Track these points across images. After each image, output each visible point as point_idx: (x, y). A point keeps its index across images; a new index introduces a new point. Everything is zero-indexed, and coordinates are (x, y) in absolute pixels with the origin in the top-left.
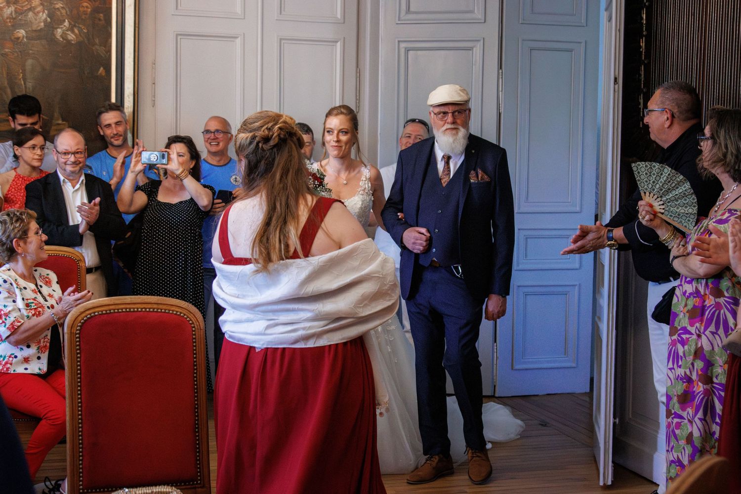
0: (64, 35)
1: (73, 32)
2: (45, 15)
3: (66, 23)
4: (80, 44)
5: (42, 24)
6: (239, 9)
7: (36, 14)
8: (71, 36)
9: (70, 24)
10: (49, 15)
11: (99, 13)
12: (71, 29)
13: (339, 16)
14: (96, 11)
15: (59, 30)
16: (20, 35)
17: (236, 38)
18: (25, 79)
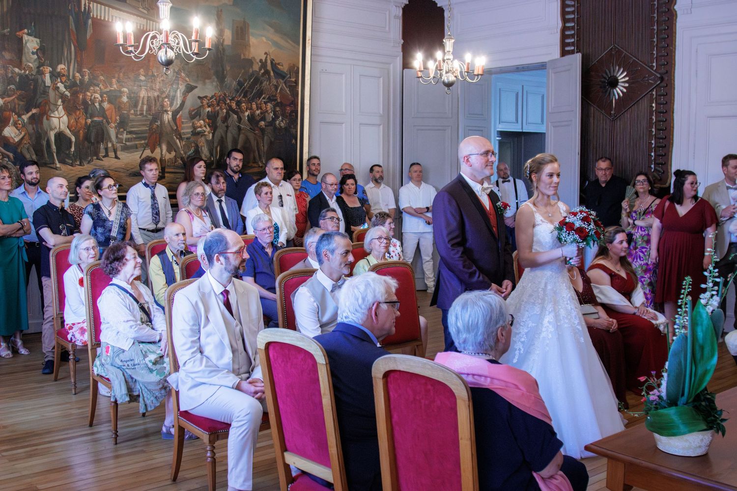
0: (279, 124)
1: (283, 122)
2: (272, 115)
3: (280, 118)
4: (286, 128)
5: (271, 119)
6: (344, 111)
7: (269, 114)
8: (282, 125)
9: (282, 118)
10: (274, 114)
11: (293, 113)
12: (282, 121)
13: (381, 113)
14: (292, 112)
15: (278, 122)
16: (262, 124)
17: (343, 123)
18: (263, 146)
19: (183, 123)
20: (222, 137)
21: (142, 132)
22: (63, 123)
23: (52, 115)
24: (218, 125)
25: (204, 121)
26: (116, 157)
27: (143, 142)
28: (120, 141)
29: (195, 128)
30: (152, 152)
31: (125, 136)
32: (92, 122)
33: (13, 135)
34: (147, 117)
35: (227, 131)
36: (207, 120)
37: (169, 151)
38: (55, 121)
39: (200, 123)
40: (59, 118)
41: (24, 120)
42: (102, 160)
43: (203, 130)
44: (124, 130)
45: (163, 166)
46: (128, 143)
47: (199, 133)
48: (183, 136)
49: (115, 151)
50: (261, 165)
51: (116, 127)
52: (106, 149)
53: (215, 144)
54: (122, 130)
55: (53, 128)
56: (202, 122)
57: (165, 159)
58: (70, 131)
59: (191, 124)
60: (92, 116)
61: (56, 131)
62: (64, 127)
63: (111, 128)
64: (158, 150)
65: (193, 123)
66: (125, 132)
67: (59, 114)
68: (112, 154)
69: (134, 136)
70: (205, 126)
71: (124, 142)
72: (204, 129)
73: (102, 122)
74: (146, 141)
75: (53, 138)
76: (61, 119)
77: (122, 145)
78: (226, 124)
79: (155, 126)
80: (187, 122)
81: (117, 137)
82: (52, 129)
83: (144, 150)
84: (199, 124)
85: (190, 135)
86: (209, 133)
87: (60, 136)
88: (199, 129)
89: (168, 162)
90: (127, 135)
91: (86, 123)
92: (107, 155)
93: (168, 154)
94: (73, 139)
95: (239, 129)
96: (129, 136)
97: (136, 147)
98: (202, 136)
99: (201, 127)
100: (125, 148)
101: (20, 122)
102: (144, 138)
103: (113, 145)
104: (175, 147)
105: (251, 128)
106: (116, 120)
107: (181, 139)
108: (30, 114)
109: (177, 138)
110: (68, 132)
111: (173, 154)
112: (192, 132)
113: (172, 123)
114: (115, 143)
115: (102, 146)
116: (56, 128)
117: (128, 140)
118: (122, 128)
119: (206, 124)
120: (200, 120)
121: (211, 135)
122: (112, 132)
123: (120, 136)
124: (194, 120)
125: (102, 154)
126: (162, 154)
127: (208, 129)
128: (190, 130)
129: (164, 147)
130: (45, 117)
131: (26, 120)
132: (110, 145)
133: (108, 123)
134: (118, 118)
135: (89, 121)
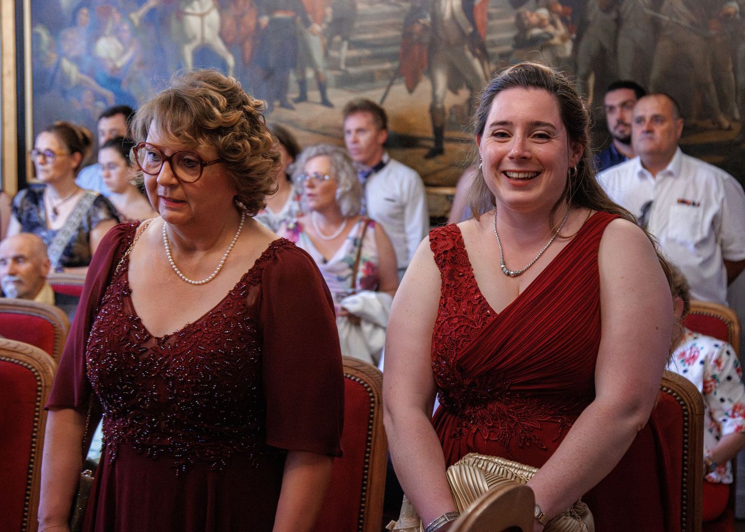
16: (731, 10)
19: (490, 17)
20: (602, 50)
21: (386, 43)
22: (210, 26)
23: (189, 10)
24: (591, 17)
25: (549, 7)
26: (326, 102)
27: (387, 66)
28: (333, 65)
29: (521, 26)
30: (411, 90)
31: (345, 53)
32: (272, 22)
33: (113, 55)
34: (399, 6)
35: (617, 33)
36: (559, 8)
37: (453, 87)
38: (193, 23)
39: (538, 16)
40: (202, 16)
41: (132, 21)
42: (292, 108)
43: (547, 33)
44: (344, 39)
45: (438, 125)
46: (352, 70)
47: (535, 42)
48: (491, 50)
49: (322, 88)
50: (726, 124)
51: (324, 34)
52: (302, 84)
53: (582, 70)
54: (338, 38)
55: (190, 36)
56: (544, 13)
57: (443, 108)
58: (226, 43)
59: (512, 20)
60: (270, 10)
61: (196, 44)
62: (211, 36)
63: (314, 34)
64: (425, 85)
65: (519, 17)
66: (345, 44)
67: (202, 7)
68: (314, 95)
69: (367, 52)
70: (553, 23)
71: (343, 67)
72: (551, 29)
73: (293, 21)
74: (396, 64)
75: (189, 59)
76: (207, 19)
77: (338, 73)
78: (614, 15)
79: (417, 28)
80: (500, 16)
81: (326, 55)
82: (188, 41)
83: (391, 84)
84: (534, 19)
85: (508, 48)
86: (564, 39)
87: (204, 54)
88: (536, 31)
89: (451, 113)
90: (349, 48)
91: (258, 25)
92: (303, 98)
93: (450, 95)
94: (231, 61)
95: (656, 26)
96: (354, 53)
97: (369, 79)
98: (542, 48)
99: (540, 25)
100: (346, 82)
101: (126, 27)
102: (391, 57)
103: (317, 75)
104: (469, 77)
105: (692, 23)
106: (324, 16)
107: (484, 56)
108: (144, 10)
109: (475, 54)
110: (219, 46)
111: (464, 94)
112: (516, 38)
113: (462, 18)
114: (321, 70)
115: (292, 77)
116: (194, 37)
117: (352, 62)
118: (338, 33)
119: (555, 16)
120: (538, 7)
121: (569, 46)
122: (316, 45)
123: (333, 54)
124: (522, 9)
125: (293, 94)
126: (434, 96)
127: (562, 30)
128: (510, 35)
129: (441, 79)
130: (173, 16)
131: (136, 22)
132: (310, 74)
133: (307, 23)
134: (329, 11)
135: (265, 20)
